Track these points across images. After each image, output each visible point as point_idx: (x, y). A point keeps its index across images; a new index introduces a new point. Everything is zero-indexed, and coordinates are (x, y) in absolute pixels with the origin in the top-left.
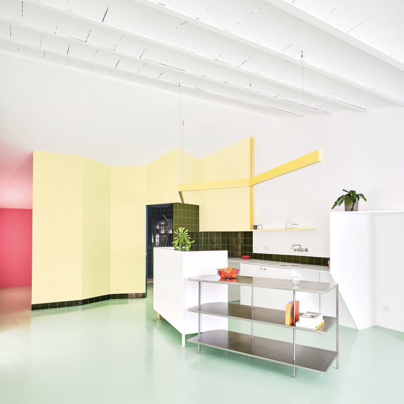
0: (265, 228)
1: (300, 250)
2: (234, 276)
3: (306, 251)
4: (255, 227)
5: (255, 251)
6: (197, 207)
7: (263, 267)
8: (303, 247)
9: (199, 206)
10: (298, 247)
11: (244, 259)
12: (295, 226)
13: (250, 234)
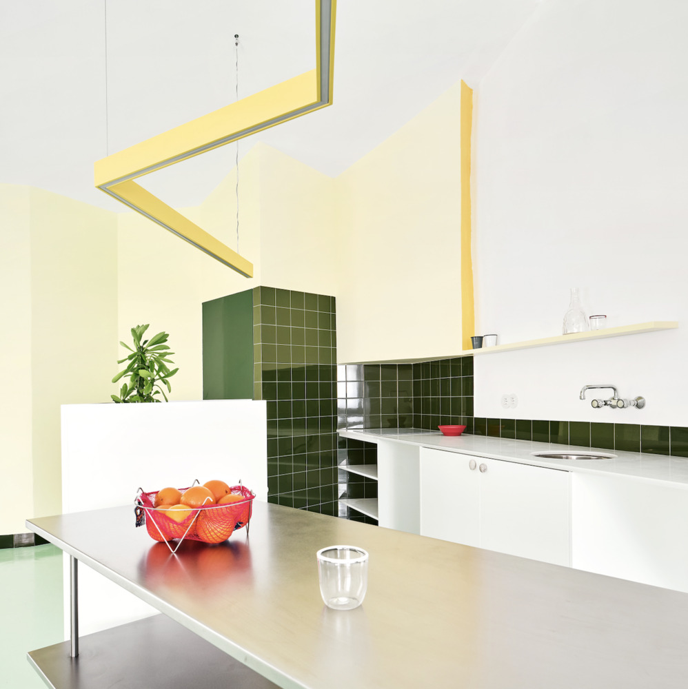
0: (505, 341)
1: (615, 404)
3: (639, 406)
4: (478, 342)
5: (479, 412)
6: (328, 303)
7: (479, 461)
8: (627, 394)
9: (334, 299)
10: (607, 395)
11: (445, 434)
12: (596, 323)
13: (466, 364)
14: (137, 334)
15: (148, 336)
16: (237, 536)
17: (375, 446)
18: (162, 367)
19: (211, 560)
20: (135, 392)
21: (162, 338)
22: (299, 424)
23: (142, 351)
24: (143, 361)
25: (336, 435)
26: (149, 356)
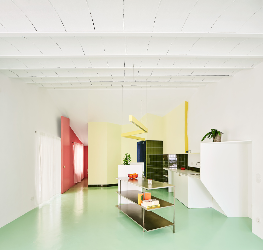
2: (134, 177)
5: (189, 165)
6: (161, 142)
11: (182, 169)
13: (186, 156)
14: (126, 155)
15: (128, 155)
16: (137, 178)
17: (168, 171)
18: (129, 159)
19: (134, 180)
20: (126, 163)
21: (130, 155)
22: (155, 166)
23: (127, 157)
24: (127, 158)
25: (163, 169)
26: (128, 158)
